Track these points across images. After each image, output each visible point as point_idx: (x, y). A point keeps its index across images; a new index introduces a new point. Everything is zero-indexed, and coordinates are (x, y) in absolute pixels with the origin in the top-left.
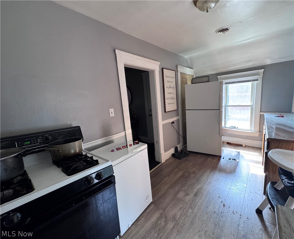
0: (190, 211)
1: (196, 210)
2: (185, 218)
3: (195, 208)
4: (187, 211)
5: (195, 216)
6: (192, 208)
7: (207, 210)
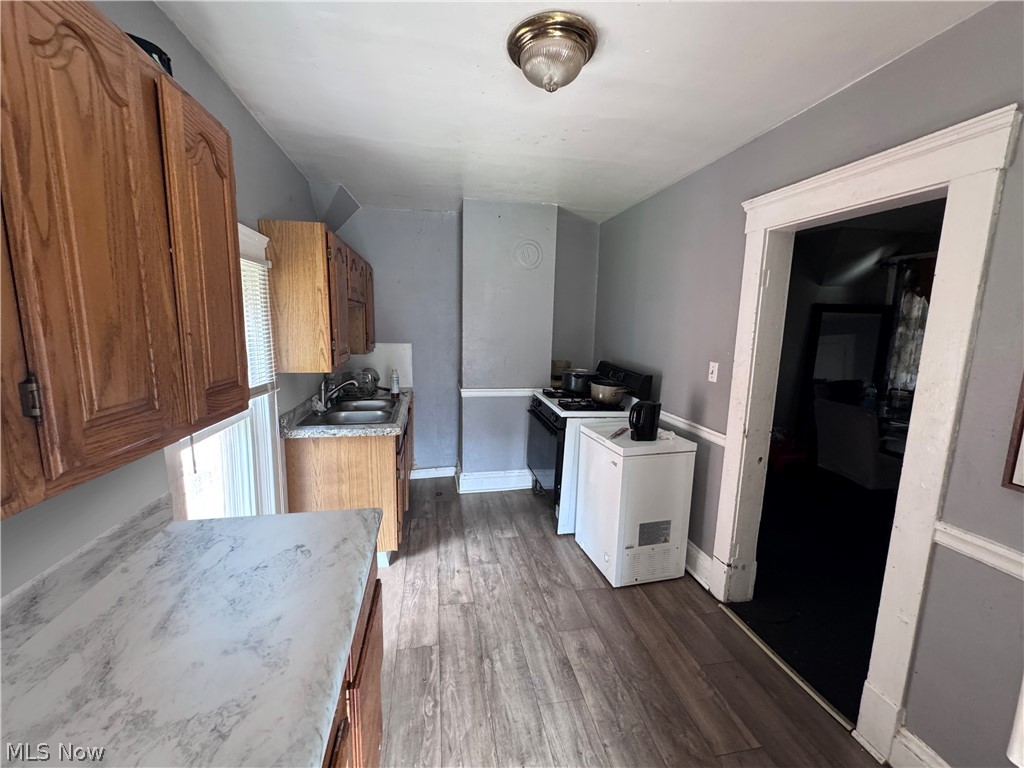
0: (539, 620)
1: (531, 628)
2: (535, 604)
3: (537, 631)
4: (542, 615)
5: (523, 618)
6: (542, 627)
7: (513, 643)
